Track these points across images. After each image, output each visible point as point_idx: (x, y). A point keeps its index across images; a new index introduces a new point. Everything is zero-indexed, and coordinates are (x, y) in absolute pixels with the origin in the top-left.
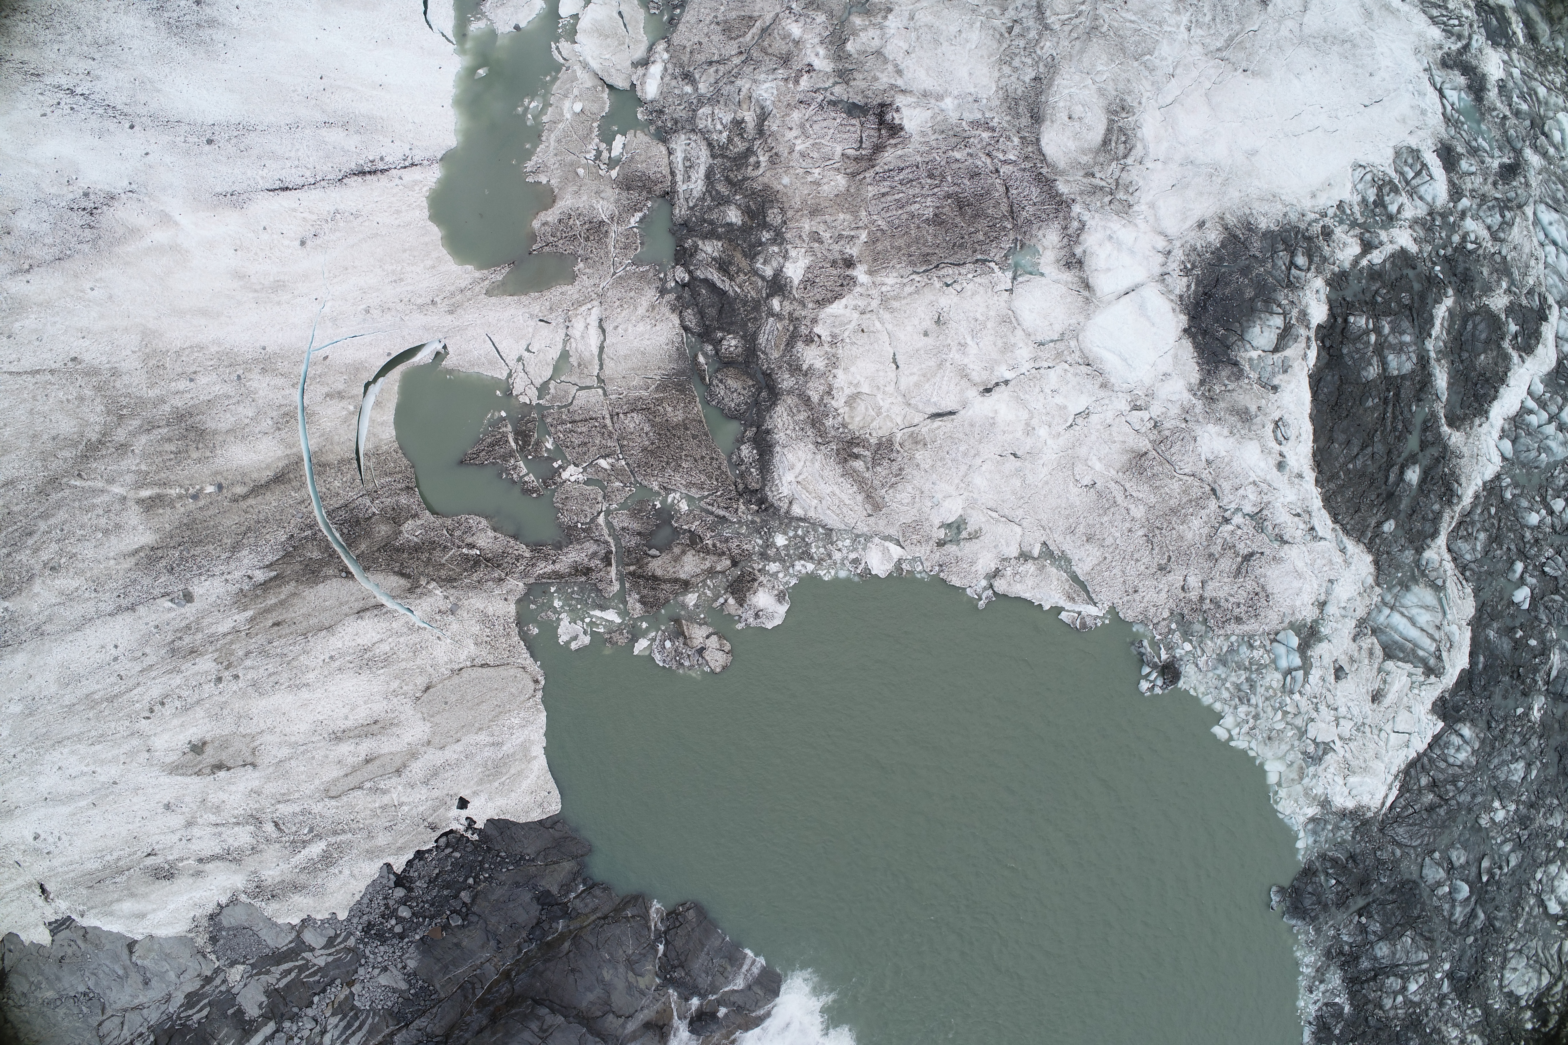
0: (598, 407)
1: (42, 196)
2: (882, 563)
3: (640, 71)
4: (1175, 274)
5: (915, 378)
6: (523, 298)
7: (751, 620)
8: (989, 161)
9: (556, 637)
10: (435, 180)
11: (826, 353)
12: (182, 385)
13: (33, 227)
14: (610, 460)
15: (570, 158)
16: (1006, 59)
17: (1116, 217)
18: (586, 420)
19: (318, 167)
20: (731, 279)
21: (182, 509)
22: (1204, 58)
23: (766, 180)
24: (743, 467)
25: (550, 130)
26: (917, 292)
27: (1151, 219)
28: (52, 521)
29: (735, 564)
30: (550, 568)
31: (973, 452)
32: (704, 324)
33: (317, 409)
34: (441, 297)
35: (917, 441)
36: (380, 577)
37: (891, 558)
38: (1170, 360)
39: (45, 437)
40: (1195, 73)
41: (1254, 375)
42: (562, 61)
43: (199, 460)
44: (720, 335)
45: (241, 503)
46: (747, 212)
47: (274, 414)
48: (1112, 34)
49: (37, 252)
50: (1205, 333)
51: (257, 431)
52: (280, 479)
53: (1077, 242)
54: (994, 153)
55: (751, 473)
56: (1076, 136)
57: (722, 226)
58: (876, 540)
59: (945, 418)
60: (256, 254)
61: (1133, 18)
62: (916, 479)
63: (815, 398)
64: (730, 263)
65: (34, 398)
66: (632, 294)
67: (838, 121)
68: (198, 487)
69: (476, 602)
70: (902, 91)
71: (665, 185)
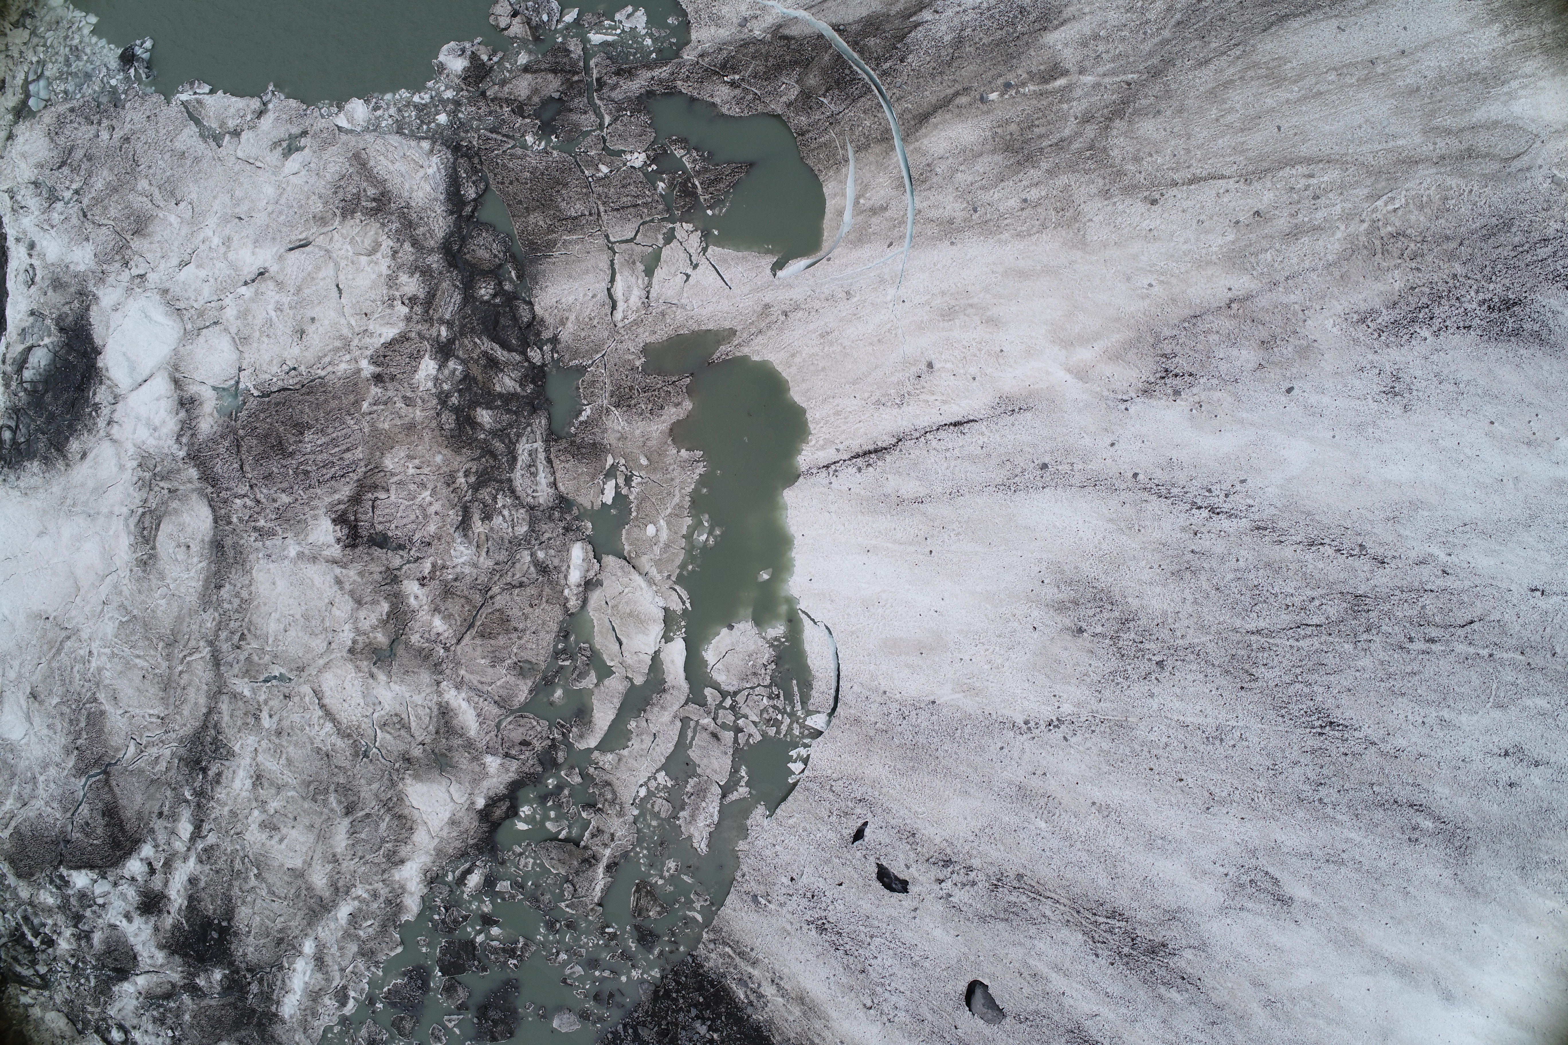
0: (612, 223)
1: (1230, 388)
2: (353, 109)
3: (591, 574)
4: (105, 403)
5: (321, 275)
6: (695, 327)
7: (467, 45)
8: (258, 496)
9: (647, 13)
10: (804, 453)
11: (397, 290)
12: (1034, 194)
13: (1235, 352)
14: (600, 175)
15: (657, 477)
16: (245, 605)
17: (151, 451)
18: (623, 208)
19: (925, 452)
20: (485, 354)
21: (1019, 72)
22: (80, 626)
23: (458, 458)
24: (474, 178)
25: (680, 506)
26: (320, 358)
27: (123, 454)
28: (1157, 40)
29: (483, 94)
30: (656, 73)
31: (274, 216)
32: (511, 308)
33: (894, 193)
34: (780, 322)
35: (321, 220)
36: (807, 31)
37: (346, 115)
38: (112, 323)
39: (1169, 113)
40: (87, 609)
41: (48, 322)
42: (677, 587)
43: (1007, 122)
44: (497, 300)
45: (960, 88)
46: (474, 424)
47: (935, 179)
48: (155, 641)
49: (1226, 324)
50: (85, 354)
51: (950, 160)
52: (923, 118)
53: (183, 422)
54: (252, 504)
55: (465, 172)
56: (182, 528)
57: (497, 407)
58: (359, 129)
59: (298, 244)
60: (980, 350)
61: (137, 661)
62: (322, 186)
63: (407, 246)
64: (485, 367)
65: (1188, 151)
66: (583, 334)
67: (393, 526)
68: (1006, 96)
69: (724, 33)
70: (335, 562)
71: (556, 448)
